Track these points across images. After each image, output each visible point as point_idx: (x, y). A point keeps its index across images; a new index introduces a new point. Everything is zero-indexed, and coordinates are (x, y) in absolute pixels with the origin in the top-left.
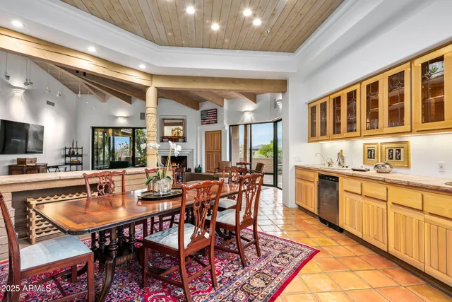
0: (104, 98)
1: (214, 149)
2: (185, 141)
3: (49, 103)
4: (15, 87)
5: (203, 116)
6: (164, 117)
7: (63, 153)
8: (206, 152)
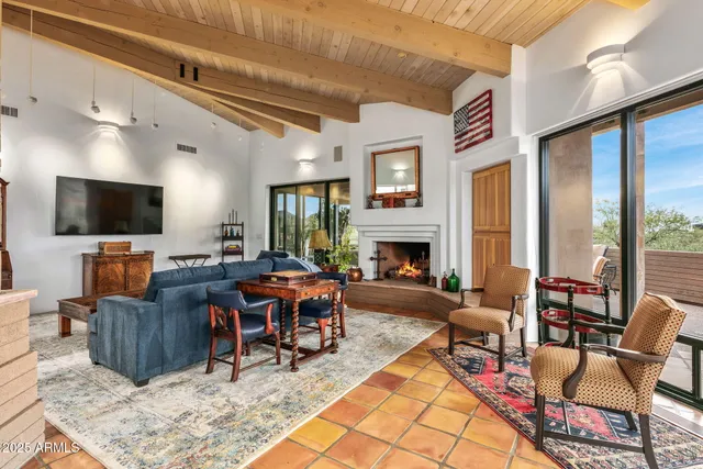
0: (280, 131)
1: (492, 224)
2: (419, 205)
3: (180, 148)
4: (99, 123)
5: (460, 126)
6: (375, 149)
7: (218, 233)
8: (475, 232)
